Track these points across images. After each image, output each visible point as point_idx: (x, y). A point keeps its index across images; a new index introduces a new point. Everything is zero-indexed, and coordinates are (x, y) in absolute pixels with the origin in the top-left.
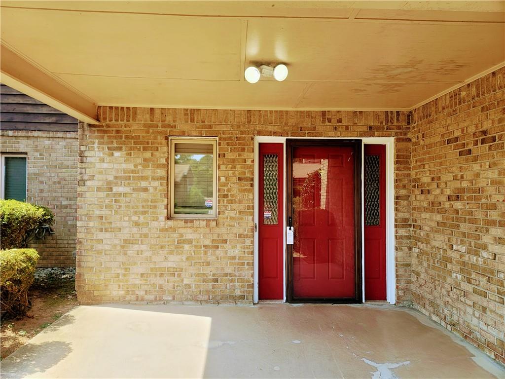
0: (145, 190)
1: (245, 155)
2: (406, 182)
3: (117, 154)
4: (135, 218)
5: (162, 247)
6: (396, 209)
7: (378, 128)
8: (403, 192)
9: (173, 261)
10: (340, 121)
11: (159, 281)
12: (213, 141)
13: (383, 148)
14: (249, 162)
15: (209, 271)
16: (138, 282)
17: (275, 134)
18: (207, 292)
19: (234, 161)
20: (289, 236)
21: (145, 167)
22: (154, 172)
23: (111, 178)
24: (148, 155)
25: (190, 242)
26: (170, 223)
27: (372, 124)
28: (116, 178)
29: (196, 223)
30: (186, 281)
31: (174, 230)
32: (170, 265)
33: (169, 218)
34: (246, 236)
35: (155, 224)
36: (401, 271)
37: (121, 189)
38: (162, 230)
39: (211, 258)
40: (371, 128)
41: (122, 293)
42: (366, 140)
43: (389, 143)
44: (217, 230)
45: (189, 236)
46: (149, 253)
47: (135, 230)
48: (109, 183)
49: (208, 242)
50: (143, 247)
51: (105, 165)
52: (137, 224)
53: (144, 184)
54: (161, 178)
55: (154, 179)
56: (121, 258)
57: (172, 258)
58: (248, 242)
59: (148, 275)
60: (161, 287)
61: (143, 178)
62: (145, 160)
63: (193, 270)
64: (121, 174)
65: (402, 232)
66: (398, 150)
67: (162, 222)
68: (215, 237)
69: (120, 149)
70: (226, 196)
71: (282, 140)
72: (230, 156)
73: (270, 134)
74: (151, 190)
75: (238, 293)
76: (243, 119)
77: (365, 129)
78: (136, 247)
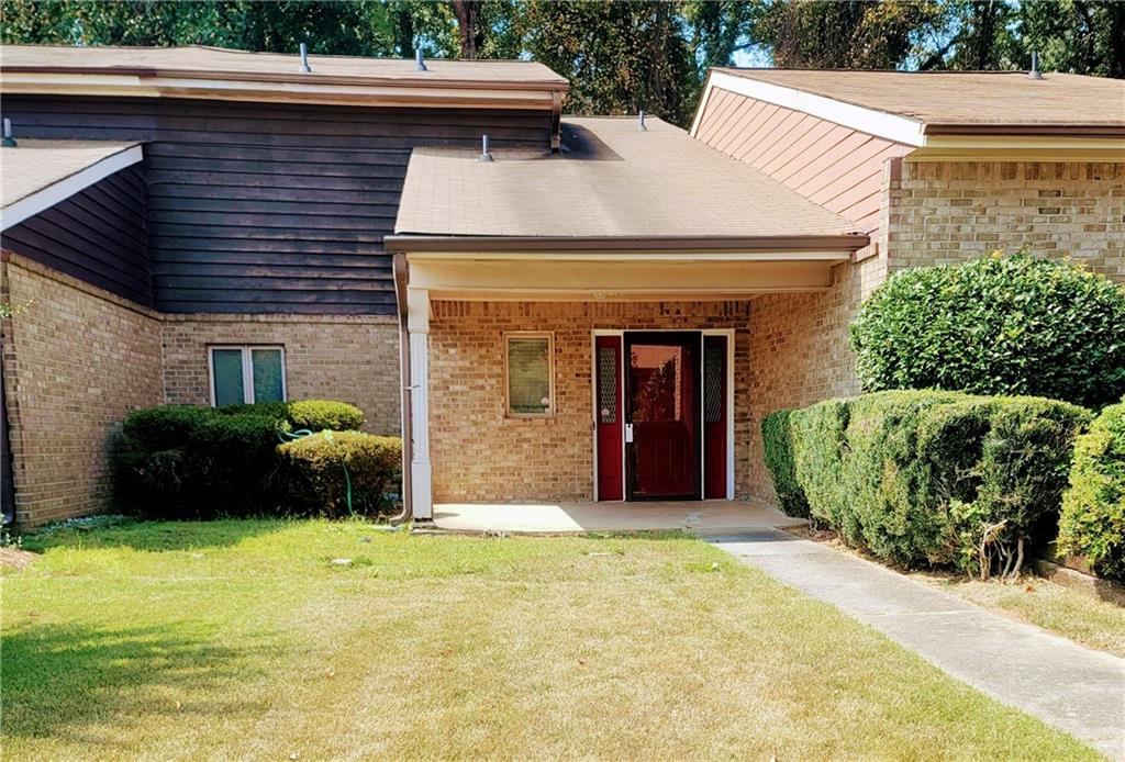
0: (483, 388)
1: (582, 350)
2: (744, 375)
3: (452, 351)
4: (473, 417)
5: (501, 446)
6: (736, 404)
7: (717, 320)
8: (742, 386)
9: (512, 460)
10: (678, 312)
11: (500, 480)
12: (549, 335)
13: (725, 338)
14: (586, 357)
15: (549, 470)
16: (478, 481)
17: (613, 327)
18: (547, 491)
19: (571, 356)
20: (628, 434)
21: (481, 364)
22: (490, 369)
23: (447, 376)
24: (483, 351)
25: (529, 440)
26: (508, 421)
27: (711, 315)
28: (452, 376)
29: (534, 422)
30: (526, 481)
31: (511, 428)
32: (509, 464)
33: (506, 417)
34: (585, 434)
35: (493, 423)
36: (739, 466)
37: (458, 388)
38: (500, 429)
39: (550, 457)
40: (710, 319)
41: (463, 492)
42: (706, 332)
43: (730, 333)
44: (556, 429)
45: (528, 435)
46: (489, 453)
47: (473, 429)
48: (445, 381)
49: (546, 441)
50: (482, 446)
51: (441, 363)
52: (475, 423)
53: (480, 382)
54: (499, 375)
55: (490, 376)
56: (460, 458)
57: (511, 457)
58: (587, 440)
59: (488, 475)
60: (501, 486)
61: (481, 376)
62: (481, 357)
63: (532, 469)
64: (458, 372)
65: (741, 426)
66: (737, 343)
67: (500, 421)
68: (554, 436)
69: (455, 345)
70: (564, 393)
71: (620, 333)
72: (567, 351)
73: (607, 327)
74: (488, 388)
75: (578, 491)
76: (580, 312)
77: (703, 321)
78: (476, 447)
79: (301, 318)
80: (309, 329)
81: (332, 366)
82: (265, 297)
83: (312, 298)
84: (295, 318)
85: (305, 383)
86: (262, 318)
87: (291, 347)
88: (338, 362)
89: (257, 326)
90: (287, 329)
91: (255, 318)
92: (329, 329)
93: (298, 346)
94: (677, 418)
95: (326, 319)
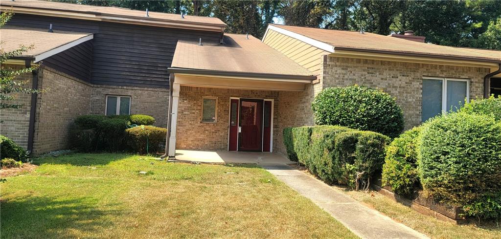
0: (194, 113)
1: (227, 103)
2: (276, 113)
3: (185, 101)
4: (190, 122)
5: (199, 132)
6: (274, 122)
7: (269, 96)
8: (276, 117)
9: (202, 137)
10: (257, 93)
11: (197, 143)
12: (216, 98)
13: (271, 102)
14: (228, 105)
15: (214, 140)
16: (190, 143)
17: (237, 97)
18: (212, 147)
19: (223, 105)
20: (240, 130)
21: (194, 106)
22: (197, 107)
23: (183, 109)
24: (195, 102)
25: (208, 130)
26: (202, 124)
27: (267, 95)
28: (185, 109)
29: (210, 125)
30: (206, 143)
31: (203, 126)
32: (201, 138)
33: (201, 122)
34: (226, 129)
35: (197, 124)
36: (274, 141)
37: (186, 113)
38: (199, 126)
39: (214, 136)
40: (266, 96)
41: (185, 146)
42: (265, 100)
43: (272, 101)
44: (217, 127)
45: (208, 129)
46: (194, 134)
47: (190, 126)
48: (182, 111)
49: (213, 131)
50: (193, 132)
51: (181, 105)
52: (191, 124)
53: (194, 111)
54: (200, 110)
55: (197, 110)
56: (185, 135)
57: (202, 136)
58: (226, 131)
59: (194, 141)
60: (198, 145)
61: (194, 110)
62: (194, 104)
63: (208, 140)
64: (186, 108)
65: (275, 129)
66: (274, 103)
67: (199, 124)
68: (216, 129)
69: (186, 100)
70: (220, 116)
71: (239, 98)
72: (222, 103)
73: (234, 97)
74: (196, 113)
75: (222, 147)
76: (226, 92)
77: (265, 96)
78: (190, 132)
79: (138, 88)
80: (140, 92)
81: (146, 104)
82: (127, 81)
83: (142, 82)
84: (135, 88)
85: (137, 108)
86: (125, 87)
87: (134, 97)
88: (148, 102)
89: (123, 90)
90: (133, 91)
91: (123, 87)
92: (146, 92)
93: (136, 97)
94: (255, 124)
95: (146, 89)
